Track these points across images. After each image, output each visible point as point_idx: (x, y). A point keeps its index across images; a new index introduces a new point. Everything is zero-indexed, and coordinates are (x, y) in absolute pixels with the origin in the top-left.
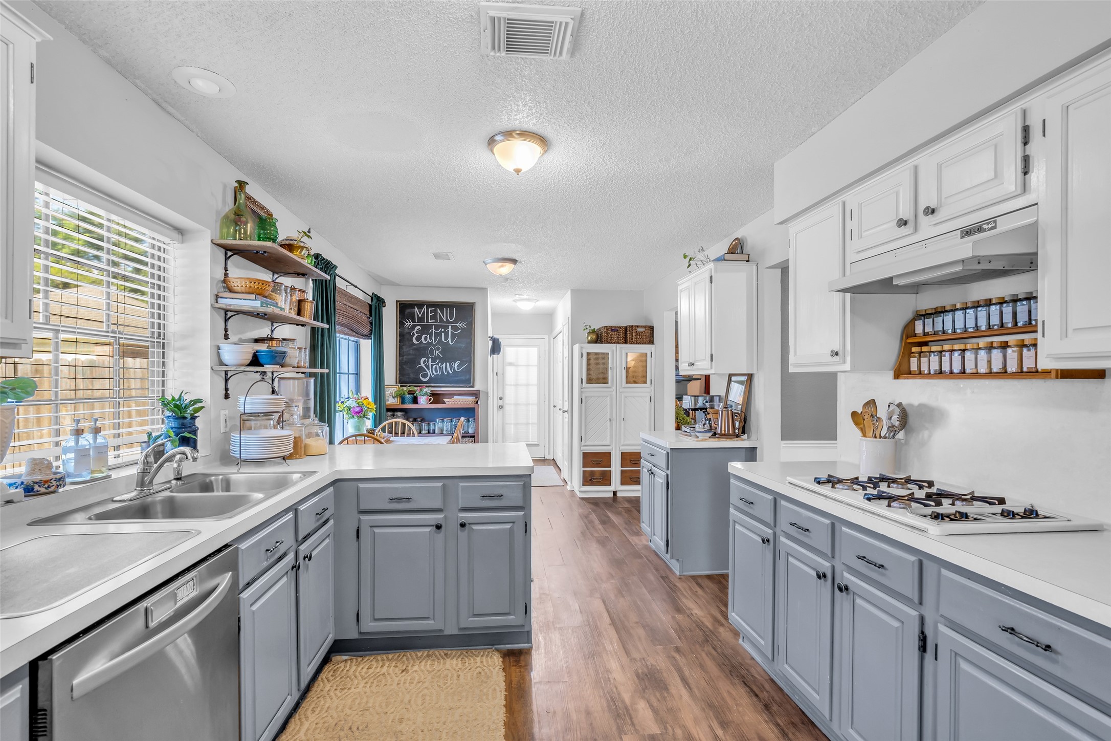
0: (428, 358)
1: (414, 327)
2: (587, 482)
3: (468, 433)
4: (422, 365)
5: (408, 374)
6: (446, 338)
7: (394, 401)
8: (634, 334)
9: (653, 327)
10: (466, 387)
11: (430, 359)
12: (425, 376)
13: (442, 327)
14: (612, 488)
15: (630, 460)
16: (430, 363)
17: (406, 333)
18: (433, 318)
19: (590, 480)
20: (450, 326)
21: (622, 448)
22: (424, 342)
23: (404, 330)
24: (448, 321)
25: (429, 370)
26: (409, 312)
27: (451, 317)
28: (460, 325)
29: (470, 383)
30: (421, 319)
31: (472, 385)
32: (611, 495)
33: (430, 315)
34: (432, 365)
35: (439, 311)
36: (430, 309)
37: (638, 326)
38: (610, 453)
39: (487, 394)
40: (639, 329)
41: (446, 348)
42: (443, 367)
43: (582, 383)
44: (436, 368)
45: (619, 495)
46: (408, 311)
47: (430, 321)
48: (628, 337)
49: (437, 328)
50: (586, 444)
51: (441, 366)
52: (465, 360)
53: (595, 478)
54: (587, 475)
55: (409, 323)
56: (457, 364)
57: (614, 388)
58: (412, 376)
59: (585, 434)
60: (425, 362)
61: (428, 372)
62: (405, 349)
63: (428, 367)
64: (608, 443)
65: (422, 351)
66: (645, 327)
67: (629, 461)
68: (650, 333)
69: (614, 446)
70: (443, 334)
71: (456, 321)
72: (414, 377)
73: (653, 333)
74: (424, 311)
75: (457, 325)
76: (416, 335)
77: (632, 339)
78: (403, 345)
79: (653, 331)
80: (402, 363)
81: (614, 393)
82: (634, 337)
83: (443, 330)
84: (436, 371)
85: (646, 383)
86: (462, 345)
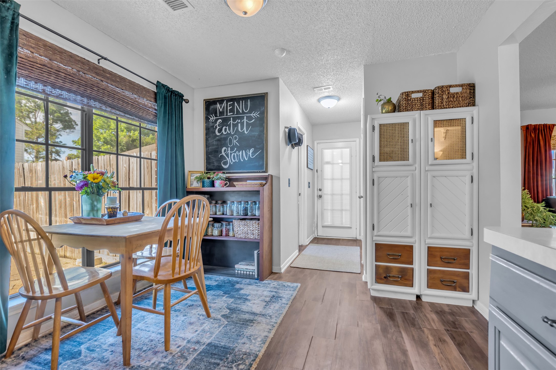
0: (228, 147)
1: (216, 120)
2: (381, 279)
3: (255, 216)
4: (223, 153)
5: (213, 163)
6: (242, 128)
7: (198, 185)
8: (445, 97)
9: (474, 84)
10: (260, 172)
11: (229, 148)
12: (225, 163)
13: (238, 118)
14: (415, 290)
15: (441, 258)
16: (229, 152)
17: (211, 127)
18: (232, 111)
19: (385, 277)
20: (245, 117)
21: (428, 241)
22: (224, 133)
23: (209, 124)
24: (243, 113)
25: (228, 158)
26: (212, 109)
27: (246, 109)
28: (254, 115)
29: (263, 169)
30: (222, 113)
31: (264, 170)
32: (414, 299)
33: (229, 108)
34: (231, 154)
35: (236, 104)
36: (229, 103)
37: (450, 86)
38: (411, 247)
39: (279, 178)
40: (452, 90)
41: (242, 138)
42: (239, 155)
43: (374, 161)
44: (234, 155)
45: (424, 299)
46: (212, 107)
47: (229, 114)
48: (437, 101)
49: (234, 119)
50: (380, 233)
51: (238, 154)
52: (258, 147)
53: (391, 275)
54: (381, 271)
55: (213, 118)
56: (251, 151)
57: (417, 165)
58: (216, 164)
59: (379, 222)
60: (225, 151)
61: (228, 159)
62: (210, 141)
63: (227, 155)
64: (409, 233)
65: (222, 142)
66: (462, 86)
67: (438, 259)
68: (470, 92)
69: (417, 238)
70: (239, 124)
71: (250, 112)
72: (217, 164)
73: (474, 93)
74: (224, 106)
75: (252, 115)
76: (218, 127)
77: (442, 103)
78: (209, 138)
79: (474, 89)
80: (208, 153)
81: (417, 172)
82: (445, 100)
83: (239, 121)
84: (234, 159)
85: (464, 156)
86: (255, 133)
